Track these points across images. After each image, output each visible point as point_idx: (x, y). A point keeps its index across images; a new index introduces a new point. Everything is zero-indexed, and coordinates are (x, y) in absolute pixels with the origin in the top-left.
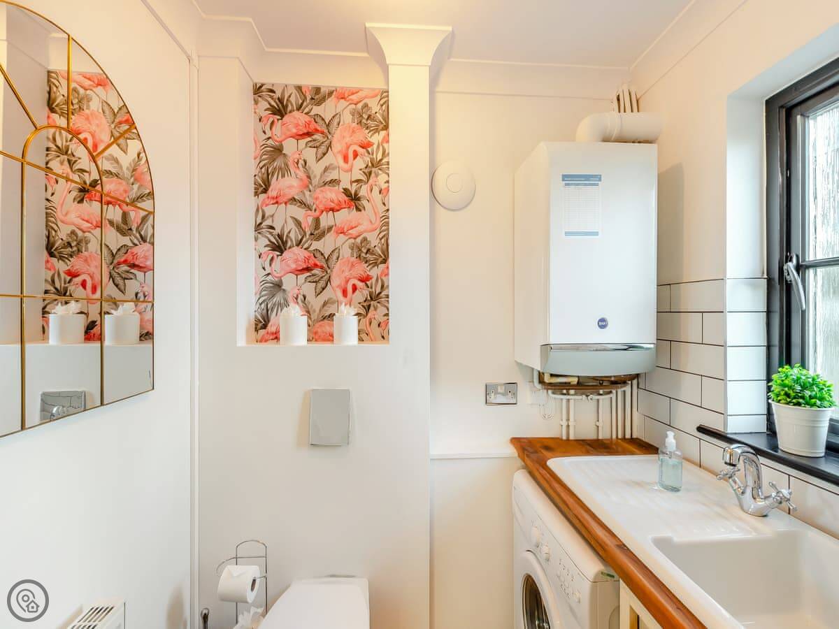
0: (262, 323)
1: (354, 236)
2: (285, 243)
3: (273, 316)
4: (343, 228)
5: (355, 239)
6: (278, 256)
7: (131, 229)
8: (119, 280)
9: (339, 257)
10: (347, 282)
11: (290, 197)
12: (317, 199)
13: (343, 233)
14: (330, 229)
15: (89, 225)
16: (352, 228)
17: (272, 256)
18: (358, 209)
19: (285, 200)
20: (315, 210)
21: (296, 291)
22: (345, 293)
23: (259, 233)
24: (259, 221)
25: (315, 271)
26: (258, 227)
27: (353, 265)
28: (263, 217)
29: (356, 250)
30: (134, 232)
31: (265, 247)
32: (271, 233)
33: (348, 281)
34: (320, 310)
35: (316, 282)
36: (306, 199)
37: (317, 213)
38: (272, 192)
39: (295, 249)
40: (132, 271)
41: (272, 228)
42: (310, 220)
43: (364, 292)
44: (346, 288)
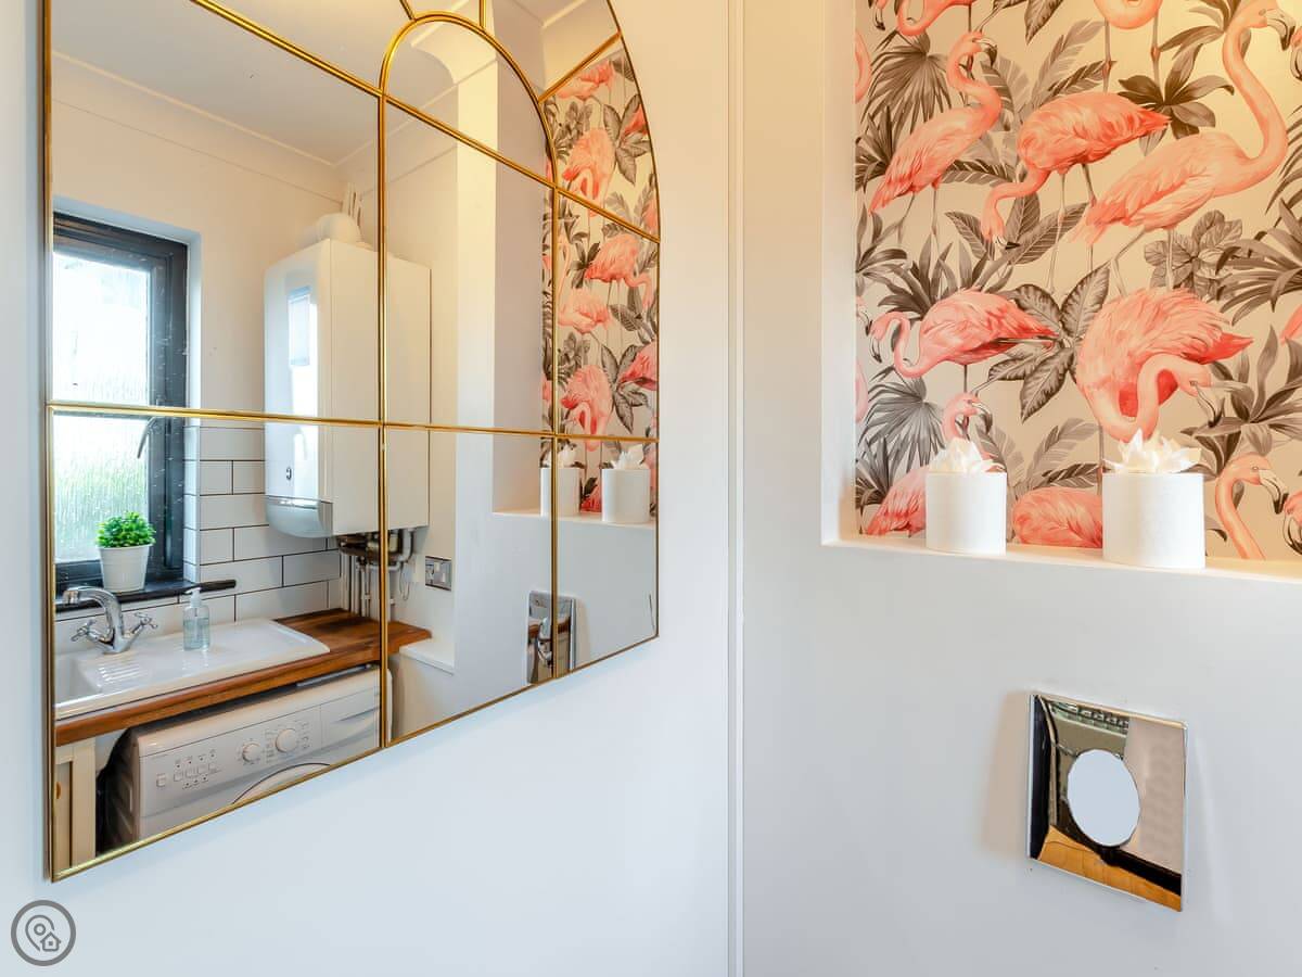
0: (873, 489)
1: (1165, 220)
2: (930, 287)
3: (899, 474)
4: (1124, 203)
5: (1169, 226)
6: (912, 321)
7: (639, 317)
8: (624, 408)
9: (1105, 292)
10: (1137, 366)
11: (949, 161)
12: (1027, 143)
13: (1122, 217)
14: (1072, 217)
15: (589, 320)
16: (1158, 196)
17: (898, 322)
18: (1183, 128)
19: (932, 175)
20: (1023, 177)
21: (963, 407)
22: (1127, 402)
23: (867, 274)
24: (866, 243)
25: (1022, 348)
26: (864, 261)
27: (1160, 313)
28: (877, 234)
29: (1171, 262)
30: (645, 321)
31: (880, 305)
32: (896, 270)
33: (1141, 365)
34: (1038, 456)
35: (1024, 377)
36: (995, 155)
37: (1030, 183)
38: (899, 166)
39: (963, 298)
40: (642, 390)
41: (899, 254)
42: (1006, 208)
43: (1208, 393)
44: (1134, 387)
